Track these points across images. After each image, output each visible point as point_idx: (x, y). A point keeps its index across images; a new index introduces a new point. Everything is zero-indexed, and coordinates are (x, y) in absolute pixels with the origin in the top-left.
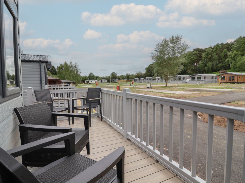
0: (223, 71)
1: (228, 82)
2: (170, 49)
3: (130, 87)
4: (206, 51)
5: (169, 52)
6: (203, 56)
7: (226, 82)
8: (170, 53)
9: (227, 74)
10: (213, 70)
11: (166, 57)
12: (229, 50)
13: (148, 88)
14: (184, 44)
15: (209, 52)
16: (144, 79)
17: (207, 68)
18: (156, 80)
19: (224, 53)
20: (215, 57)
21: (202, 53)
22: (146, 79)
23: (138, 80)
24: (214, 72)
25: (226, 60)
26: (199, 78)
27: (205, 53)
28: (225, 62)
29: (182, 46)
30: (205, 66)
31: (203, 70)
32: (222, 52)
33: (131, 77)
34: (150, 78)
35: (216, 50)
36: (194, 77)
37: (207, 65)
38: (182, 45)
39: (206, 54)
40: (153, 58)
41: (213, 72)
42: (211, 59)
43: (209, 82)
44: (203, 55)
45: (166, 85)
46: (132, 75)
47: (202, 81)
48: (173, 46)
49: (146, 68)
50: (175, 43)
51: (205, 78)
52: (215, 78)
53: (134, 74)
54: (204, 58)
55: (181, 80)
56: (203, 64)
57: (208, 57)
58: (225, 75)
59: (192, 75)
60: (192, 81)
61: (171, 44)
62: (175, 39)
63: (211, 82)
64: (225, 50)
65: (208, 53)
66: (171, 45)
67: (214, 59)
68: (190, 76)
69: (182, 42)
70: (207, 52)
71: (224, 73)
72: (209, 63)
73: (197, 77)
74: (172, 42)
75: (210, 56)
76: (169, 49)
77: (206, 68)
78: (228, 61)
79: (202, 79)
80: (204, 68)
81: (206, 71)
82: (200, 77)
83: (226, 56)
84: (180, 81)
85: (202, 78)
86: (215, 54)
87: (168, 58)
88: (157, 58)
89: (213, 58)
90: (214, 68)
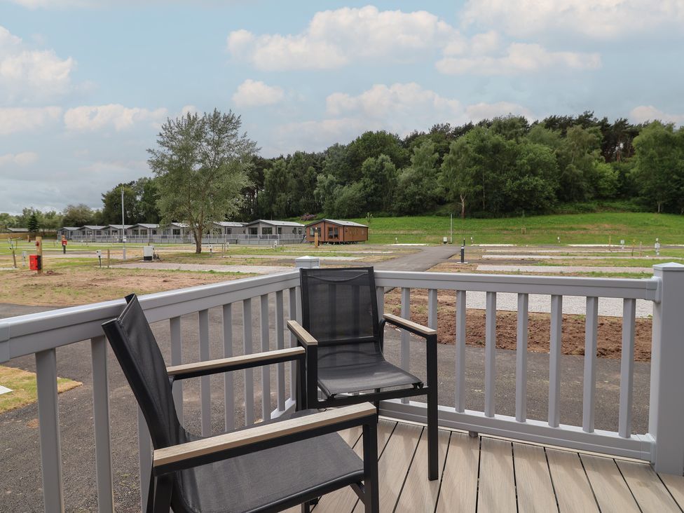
0: (310, 216)
1: (326, 240)
2: (210, 147)
3: (65, 256)
4: (274, 164)
5: (206, 155)
6: (267, 176)
7: (323, 241)
8: (208, 156)
9: (325, 222)
10: (290, 214)
11: (197, 167)
12: (319, 170)
13: (148, 259)
14: (246, 138)
15: (280, 170)
16: (103, 232)
17: (276, 206)
18: (179, 233)
19: (310, 176)
20: (292, 182)
21: (265, 170)
22: (111, 230)
23: (81, 232)
24: (291, 218)
25: (315, 192)
26: (267, 231)
27: (271, 170)
28: (313, 197)
29: (239, 144)
30: (273, 201)
31: (267, 210)
32: (305, 172)
33: (46, 221)
34: (154, 226)
35: (293, 168)
36: (256, 228)
37: (277, 199)
38: (239, 139)
39: (272, 172)
40: (157, 165)
41: (288, 217)
42: (283, 187)
43: (289, 242)
44: (267, 173)
45: (199, 250)
46: (50, 216)
47: (275, 237)
48: (216, 138)
49: (104, 196)
50: (220, 132)
51: (280, 229)
52: (300, 232)
53: (57, 213)
54: (270, 181)
55: (223, 235)
56: (267, 197)
57: (278, 180)
58: (322, 226)
59: (250, 223)
60: (252, 237)
61: (210, 133)
62: (222, 120)
63: (293, 242)
64: (311, 168)
65: (278, 171)
66: (211, 135)
67: (291, 188)
68: (247, 226)
69: (240, 132)
70: (275, 168)
71: (320, 221)
72: (280, 196)
73: (263, 228)
74: (213, 127)
75: (282, 178)
76: (205, 144)
77: (274, 207)
78: (318, 194)
79: (274, 234)
80: (270, 206)
81: (276, 214)
82: (269, 228)
83: (313, 181)
84: (220, 237)
85: (274, 230)
86: (291, 174)
87: (204, 171)
88: (170, 166)
89: (289, 185)
90: (291, 208)
